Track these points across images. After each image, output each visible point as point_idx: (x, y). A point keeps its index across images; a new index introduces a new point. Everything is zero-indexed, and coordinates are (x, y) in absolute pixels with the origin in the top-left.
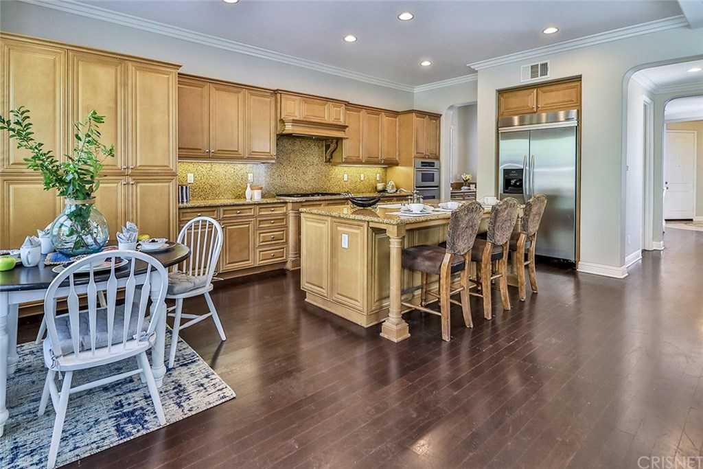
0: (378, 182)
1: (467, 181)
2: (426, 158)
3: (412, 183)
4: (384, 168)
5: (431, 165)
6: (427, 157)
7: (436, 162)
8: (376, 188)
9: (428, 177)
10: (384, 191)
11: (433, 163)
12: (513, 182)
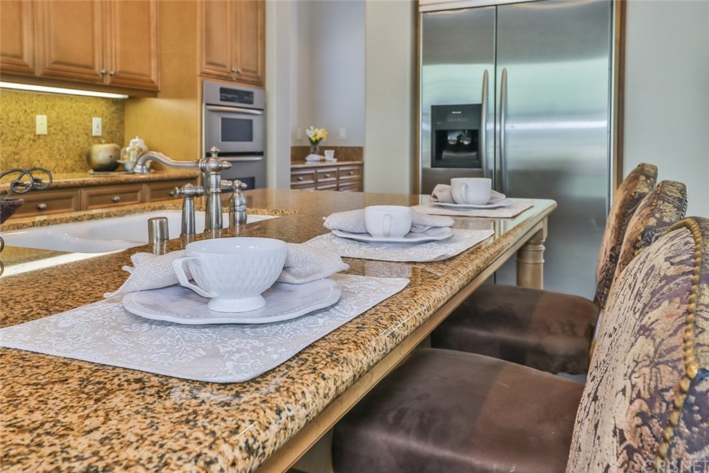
0: (98, 139)
1: (317, 142)
2: (231, 80)
3: (198, 145)
4: (115, 101)
5: (246, 97)
6: (234, 76)
7: (256, 91)
8: (89, 157)
9: (235, 130)
10: (113, 166)
11: (250, 94)
12: (452, 138)
